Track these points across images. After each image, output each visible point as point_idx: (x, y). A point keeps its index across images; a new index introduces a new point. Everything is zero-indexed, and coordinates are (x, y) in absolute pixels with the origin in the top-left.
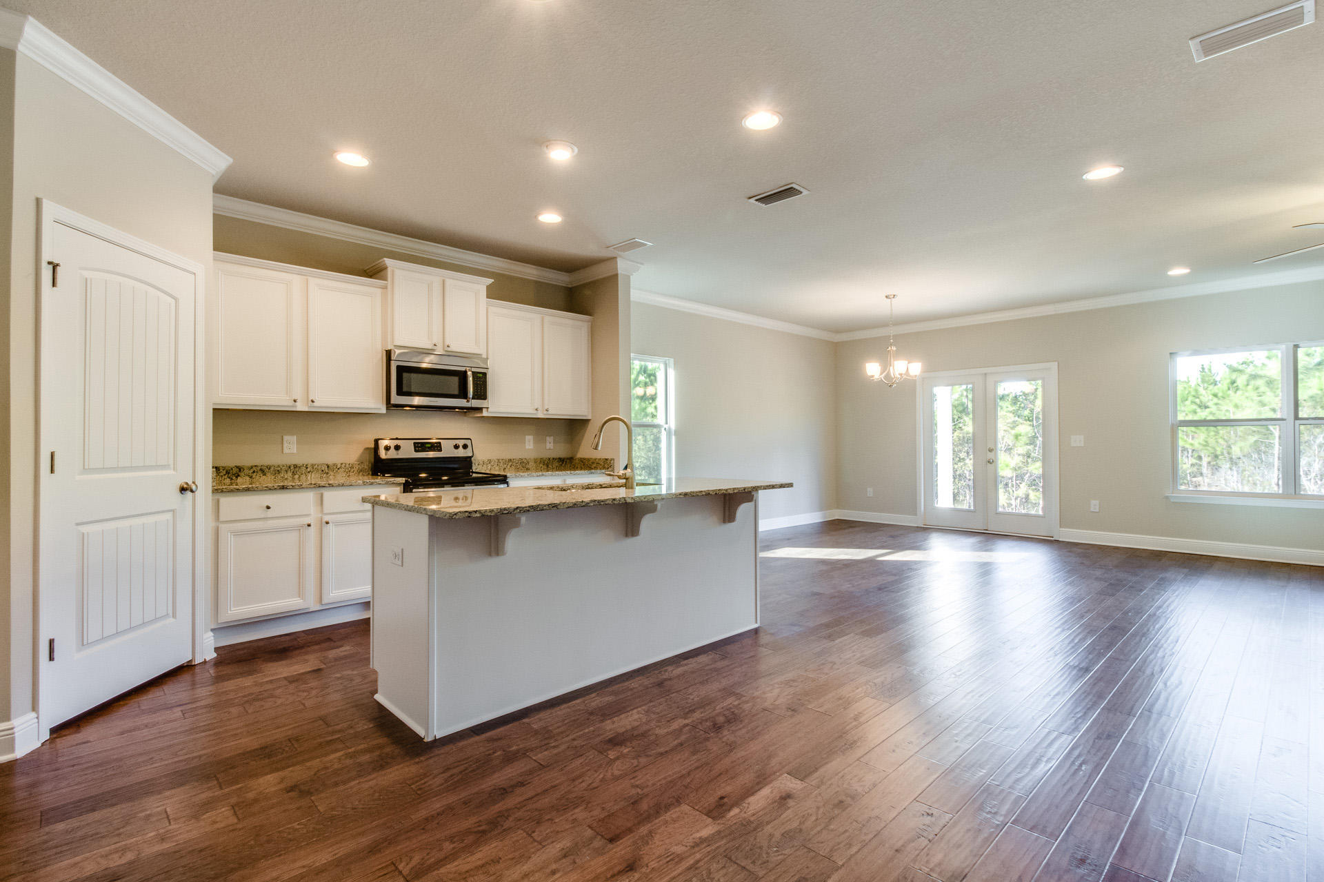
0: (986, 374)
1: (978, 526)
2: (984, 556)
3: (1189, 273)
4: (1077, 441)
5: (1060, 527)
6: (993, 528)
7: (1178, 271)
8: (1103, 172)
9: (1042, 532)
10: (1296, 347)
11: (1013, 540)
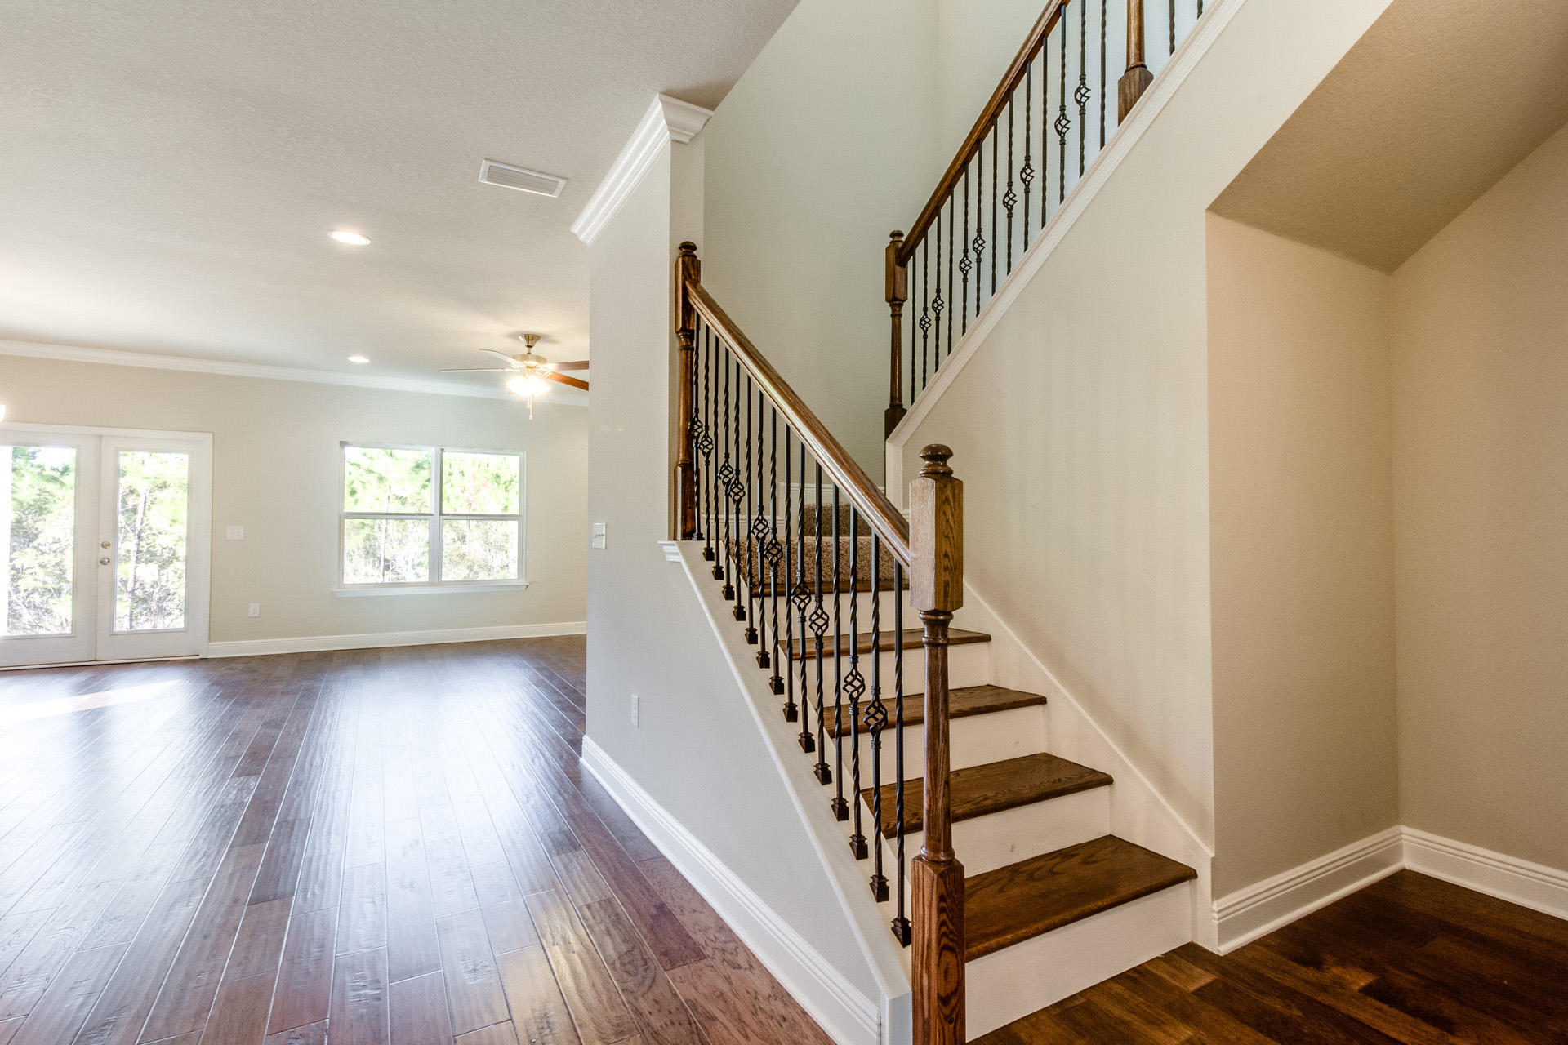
0: (101, 436)
1: (82, 657)
2: (88, 701)
3: (368, 364)
4: (235, 533)
5: (210, 641)
6: (104, 656)
7: (359, 359)
8: (349, 237)
9: (183, 650)
10: (442, 450)
11: (143, 668)
